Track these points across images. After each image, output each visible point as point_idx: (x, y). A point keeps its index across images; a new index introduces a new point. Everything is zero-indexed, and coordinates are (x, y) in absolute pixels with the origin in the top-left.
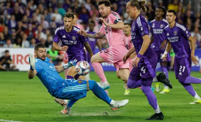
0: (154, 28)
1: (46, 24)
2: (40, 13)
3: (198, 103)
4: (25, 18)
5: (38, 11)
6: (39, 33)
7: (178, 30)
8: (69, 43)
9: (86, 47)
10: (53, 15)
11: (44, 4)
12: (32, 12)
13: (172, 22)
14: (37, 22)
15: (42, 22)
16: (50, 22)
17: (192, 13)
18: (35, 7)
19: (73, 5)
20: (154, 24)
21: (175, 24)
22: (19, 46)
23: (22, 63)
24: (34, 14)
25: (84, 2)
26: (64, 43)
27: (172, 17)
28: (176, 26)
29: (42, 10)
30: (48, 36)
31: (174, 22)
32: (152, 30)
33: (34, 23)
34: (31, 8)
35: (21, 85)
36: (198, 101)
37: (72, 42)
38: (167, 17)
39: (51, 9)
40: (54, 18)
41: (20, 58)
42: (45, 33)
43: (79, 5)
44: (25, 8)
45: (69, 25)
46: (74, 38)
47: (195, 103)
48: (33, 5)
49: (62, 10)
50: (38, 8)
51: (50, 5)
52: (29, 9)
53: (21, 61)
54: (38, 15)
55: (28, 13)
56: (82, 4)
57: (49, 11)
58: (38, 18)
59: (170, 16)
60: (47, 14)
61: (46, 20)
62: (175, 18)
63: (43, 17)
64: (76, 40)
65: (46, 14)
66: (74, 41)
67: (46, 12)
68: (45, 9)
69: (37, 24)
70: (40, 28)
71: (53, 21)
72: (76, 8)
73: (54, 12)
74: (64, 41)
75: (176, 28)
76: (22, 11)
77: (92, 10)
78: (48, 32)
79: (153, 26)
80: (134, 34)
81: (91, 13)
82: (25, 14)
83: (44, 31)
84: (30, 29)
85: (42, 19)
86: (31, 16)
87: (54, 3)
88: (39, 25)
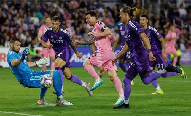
0: (121, 30)
1: (25, 26)
2: (20, 17)
3: (159, 93)
4: (7, 22)
5: (18, 15)
6: (20, 34)
7: (150, 31)
8: (56, 42)
9: (71, 46)
10: (32, 19)
11: (23, 9)
12: (13, 16)
13: (145, 25)
14: (17, 24)
15: (22, 25)
16: (29, 25)
17: (152, 15)
18: (16, 11)
19: (49, 10)
20: (121, 27)
21: (148, 27)
22: (2, 46)
23: (5, 61)
24: (15, 18)
25: (58, 7)
26: (52, 41)
27: (145, 21)
28: (149, 29)
29: (22, 14)
30: (27, 37)
31: (147, 25)
32: (120, 32)
33: (15, 26)
34: (13, 12)
35: (4, 79)
36: (159, 92)
37: (59, 41)
38: (140, 21)
39: (30, 14)
40: (33, 21)
41: (3, 56)
42: (25, 34)
43: (54, 10)
44: (7, 13)
45: (56, 27)
46: (61, 37)
47: (156, 94)
48: (14, 10)
49: (39, 14)
50: (18, 12)
51: (29, 10)
52: (11, 14)
53: (4, 59)
54: (18, 19)
55: (10, 17)
56: (57, 9)
57: (28, 15)
58: (19, 21)
59: (143, 20)
60: (27, 17)
61: (25, 23)
62: (147, 22)
63: (23, 20)
64: (62, 39)
65: (25, 18)
66: (61, 40)
67: (25, 16)
68: (24, 14)
69: (17, 26)
70: (20, 30)
71: (32, 23)
72: (52, 12)
73: (32, 16)
74: (52, 40)
75: (149, 30)
76: (4, 15)
77: (65, 14)
78: (27, 33)
79: (121, 29)
80: (129, 36)
81: (65, 17)
82: (7, 18)
83: (24, 32)
84: (12, 31)
85: (22, 22)
86: (12, 20)
87: (32, 8)
88: (19, 27)
